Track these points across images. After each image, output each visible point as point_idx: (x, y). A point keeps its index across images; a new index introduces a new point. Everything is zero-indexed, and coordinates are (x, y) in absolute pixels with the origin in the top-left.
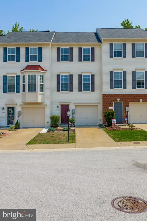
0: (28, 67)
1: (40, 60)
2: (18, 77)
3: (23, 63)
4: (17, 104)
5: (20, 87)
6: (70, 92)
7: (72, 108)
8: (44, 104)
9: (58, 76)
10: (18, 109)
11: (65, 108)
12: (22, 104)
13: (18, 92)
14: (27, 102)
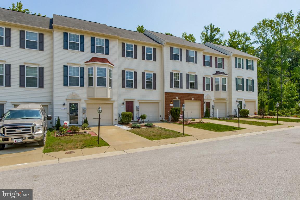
0: (93, 59)
1: (107, 53)
2: (82, 69)
3: (87, 54)
4: (81, 100)
5: (84, 80)
6: (135, 89)
7: (136, 104)
8: (112, 100)
9: (123, 72)
10: (82, 105)
11: (129, 105)
12: (87, 99)
13: (82, 85)
14: (96, 97)
